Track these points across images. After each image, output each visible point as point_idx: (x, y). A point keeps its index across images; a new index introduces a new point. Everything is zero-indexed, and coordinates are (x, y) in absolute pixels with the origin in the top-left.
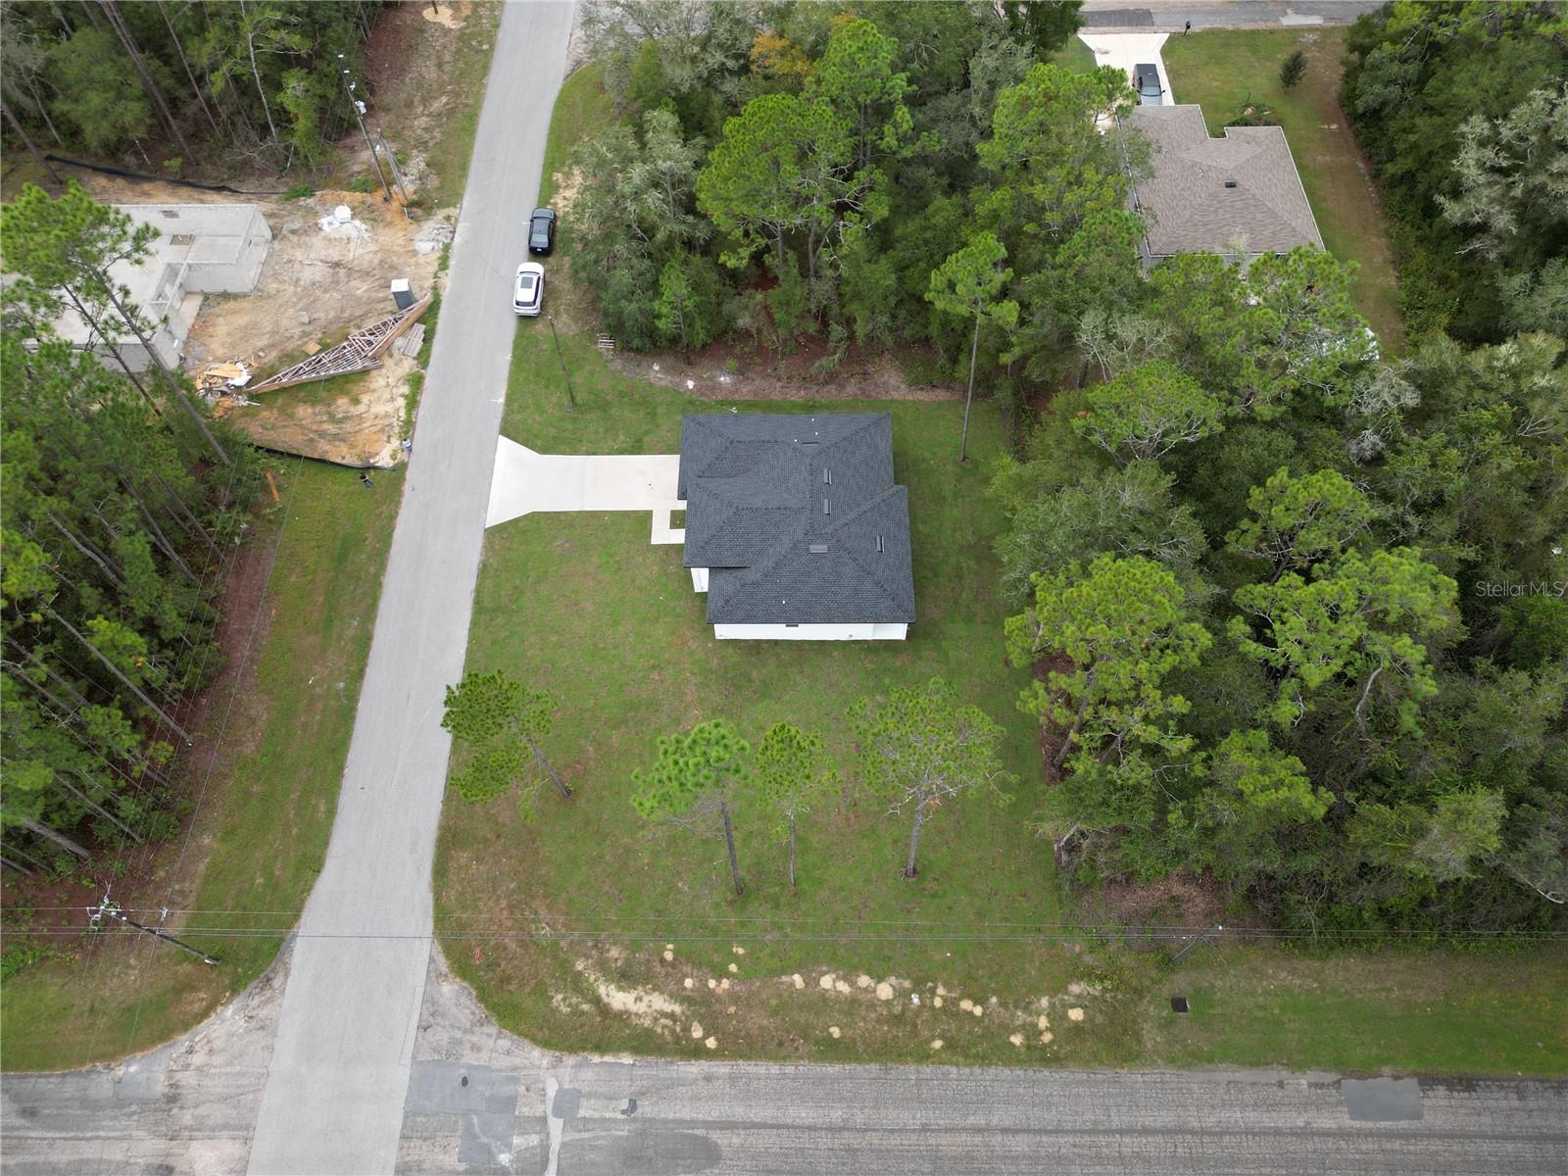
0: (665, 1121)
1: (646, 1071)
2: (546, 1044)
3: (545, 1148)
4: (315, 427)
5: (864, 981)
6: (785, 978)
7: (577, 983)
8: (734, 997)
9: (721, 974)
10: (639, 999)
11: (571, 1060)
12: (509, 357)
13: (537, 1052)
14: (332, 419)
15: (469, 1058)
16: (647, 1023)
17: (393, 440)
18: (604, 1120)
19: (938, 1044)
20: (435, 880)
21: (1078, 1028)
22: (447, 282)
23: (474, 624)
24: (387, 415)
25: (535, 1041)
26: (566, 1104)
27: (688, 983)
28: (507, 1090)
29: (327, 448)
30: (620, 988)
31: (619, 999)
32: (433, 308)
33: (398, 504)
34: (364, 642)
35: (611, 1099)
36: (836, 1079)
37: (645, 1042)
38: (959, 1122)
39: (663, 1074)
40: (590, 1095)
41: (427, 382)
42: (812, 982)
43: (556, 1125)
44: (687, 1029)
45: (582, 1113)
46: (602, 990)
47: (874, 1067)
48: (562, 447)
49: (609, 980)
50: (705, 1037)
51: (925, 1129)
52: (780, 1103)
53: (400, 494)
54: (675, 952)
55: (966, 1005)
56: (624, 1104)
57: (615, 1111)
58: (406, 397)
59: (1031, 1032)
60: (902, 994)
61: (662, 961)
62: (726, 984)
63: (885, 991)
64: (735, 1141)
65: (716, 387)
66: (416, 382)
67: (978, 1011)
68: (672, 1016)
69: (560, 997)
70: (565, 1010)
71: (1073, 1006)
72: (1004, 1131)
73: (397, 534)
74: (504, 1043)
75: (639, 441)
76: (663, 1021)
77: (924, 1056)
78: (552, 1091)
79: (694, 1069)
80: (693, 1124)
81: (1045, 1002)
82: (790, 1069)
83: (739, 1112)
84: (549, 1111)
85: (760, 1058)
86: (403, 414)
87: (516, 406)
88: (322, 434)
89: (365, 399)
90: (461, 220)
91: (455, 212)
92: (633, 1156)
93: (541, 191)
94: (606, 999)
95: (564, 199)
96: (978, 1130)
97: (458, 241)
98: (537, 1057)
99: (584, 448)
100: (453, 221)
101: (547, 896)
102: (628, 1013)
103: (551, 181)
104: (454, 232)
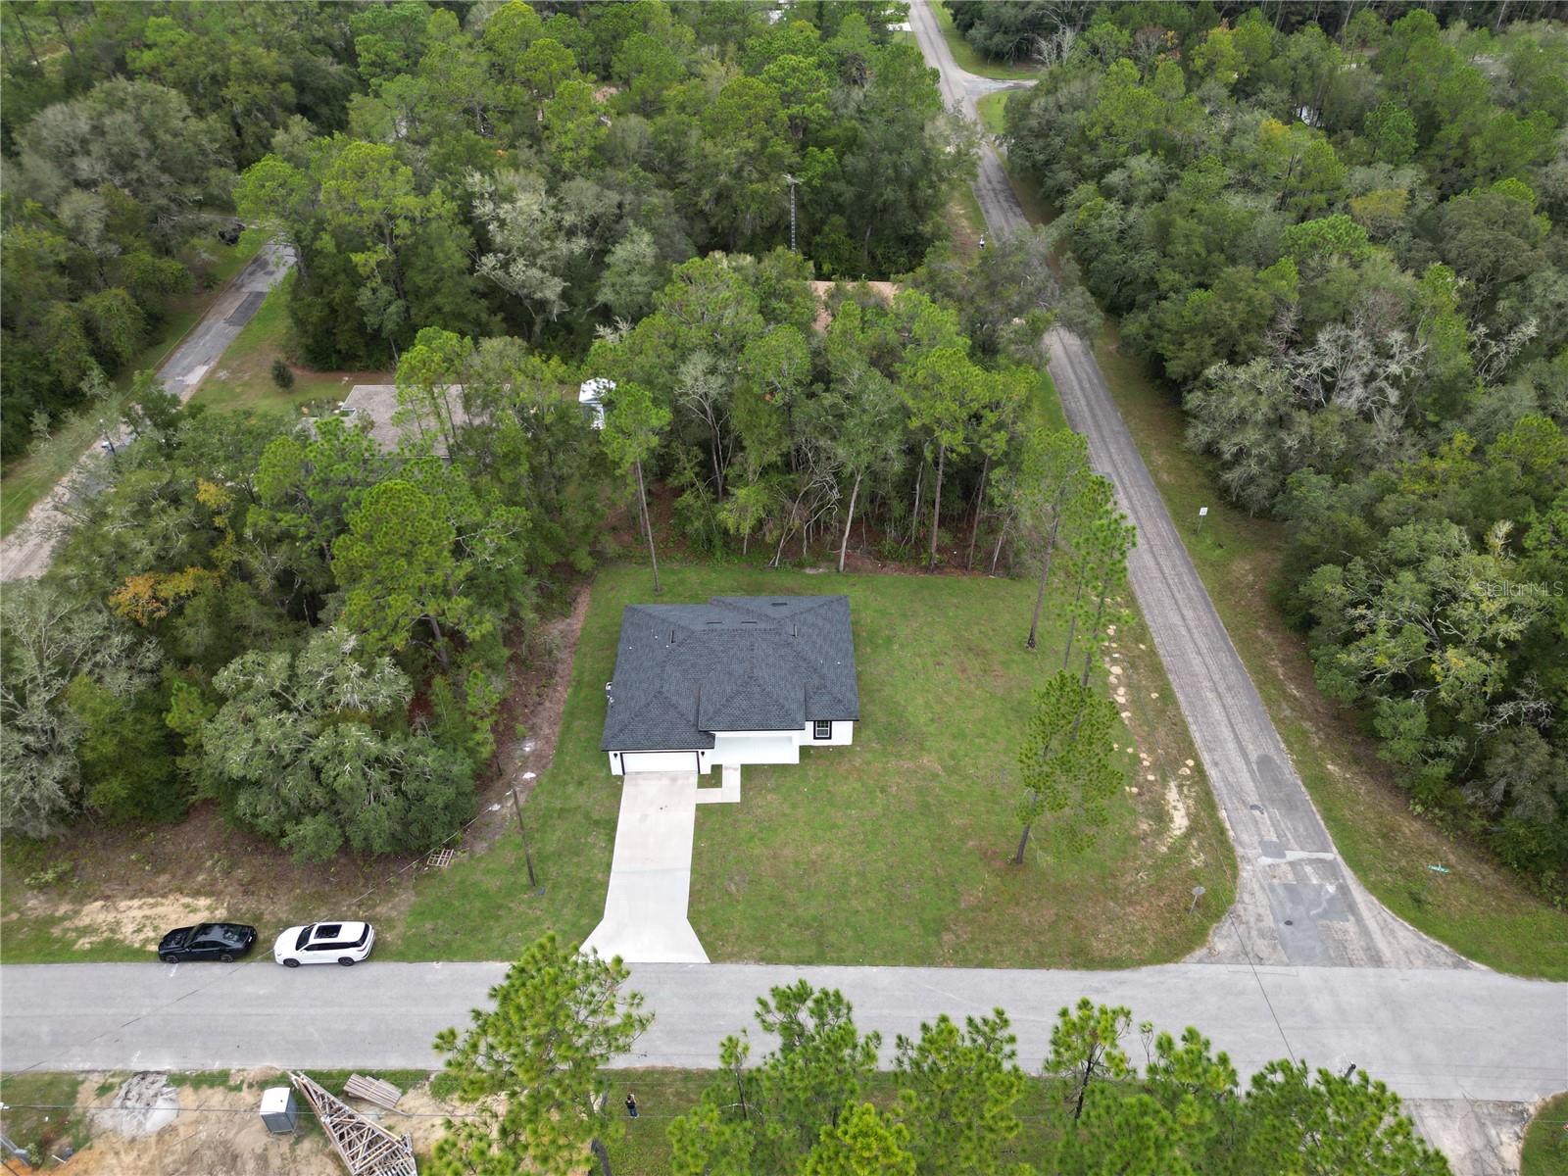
0: (1257, 788)
1: (1227, 801)
2: (1234, 868)
3: (1311, 862)
5: (1113, 680)
6: (1127, 722)
7: (1179, 849)
8: (1151, 751)
9: (1138, 759)
10: (1175, 808)
11: (1240, 851)
13: (1244, 874)
15: (1269, 922)
16: (1191, 802)
18: (1273, 825)
19: (1142, 646)
23: (840, 962)
25: (1235, 876)
26: (1270, 849)
27: (1151, 778)
28: (1281, 891)
30: (1171, 820)
31: (1180, 822)
32: (319, 1075)
35: (1256, 822)
36: (1187, 696)
37: (1206, 803)
38: (1187, 637)
39: (1225, 791)
40: (1259, 835)
42: (1124, 708)
43: (1293, 855)
44: (1186, 778)
45: (1275, 839)
46: (1178, 833)
47: (1170, 677)
48: (595, 897)
49: (1168, 829)
50: (1188, 767)
51: (1199, 653)
52: (1215, 724)
54: (1131, 786)
55: (1111, 632)
56: (1256, 813)
57: (1264, 818)
60: (1114, 662)
61: (1139, 794)
62: (1143, 755)
63: (1117, 670)
64: (1251, 747)
65: (538, 756)
67: (1113, 627)
68: (1180, 787)
69: (1194, 861)
70: (1202, 857)
72: (1184, 619)
74: (1246, 898)
75: (597, 823)
76: (1186, 791)
77: (1152, 652)
78: (1266, 861)
79: (1213, 774)
80: (1251, 771)
82: (1190, 719)
83: (1231, 745)
84: (1283, 861)
85: (1189, 736)
90: (119, 1067)
91: (96, 1081)
92: (1289, 805)
93: (109, 960)
94: (1184, 830)
95: (139, 931)
96: (1189, 630)
97: (169, 1064)
98: (1246, 873)
99: (600, 876)
100: (116, 1080)
101: (1114, 876)
102: (1188, 815)
103: (91, 950)
104: (144, 1075)
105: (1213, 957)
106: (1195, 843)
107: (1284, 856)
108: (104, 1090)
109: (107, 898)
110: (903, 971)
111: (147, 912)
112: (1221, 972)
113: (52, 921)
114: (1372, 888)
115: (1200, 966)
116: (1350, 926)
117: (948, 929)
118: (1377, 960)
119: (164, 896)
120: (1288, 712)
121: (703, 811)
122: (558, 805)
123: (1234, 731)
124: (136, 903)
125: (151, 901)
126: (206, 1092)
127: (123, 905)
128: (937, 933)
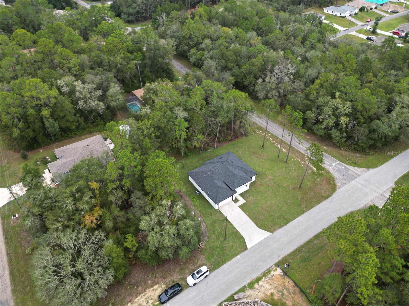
2: (328, 171)
3: (337, 164)
5: (280, 148)
7: (318, 172)
9: (298, 160)
10: (311, 166)
11: (327, 168)
15: (341, 177)
17: (272, 275)
18: (327, 161)
19: (279, 140)
20: (331, 195)
21: (262, 131)
23: (292, 220)
24: (268, 282)
27: (303, 162)
28: (338, 171)
33: (285, 257)
41: (249, 281)
42: (286, 152)
48: (238, 235)
53: (283, 259)
54: (301, 165)
55: (271, 139)
58: (258, 283)
59: (267, 134)
60: (277, 145)
61: (304, 166)
65: (197, 214)
66: (251, 285)
72: (280, 132)
74: (335, 175)
75: (223, 221)
77: (282, 140)
78: (331, 168)
81: (263, 134)
82: (298, 149)
85: (301, 152)
86: (263, 280)
87: (237, 252)
98: (331, 171)
99: (235, 230)
105: (340, 187)
106: (319, 170)
107: (333, 166)
112: (343, 189)
114: (348, 164)
115: (340, 190)
116: (351, 172)
118: (359, 175)
119: (145, 291)
121: (240, 207)
122: (212, 221)
127: (136, 300)
128: (300, 206)
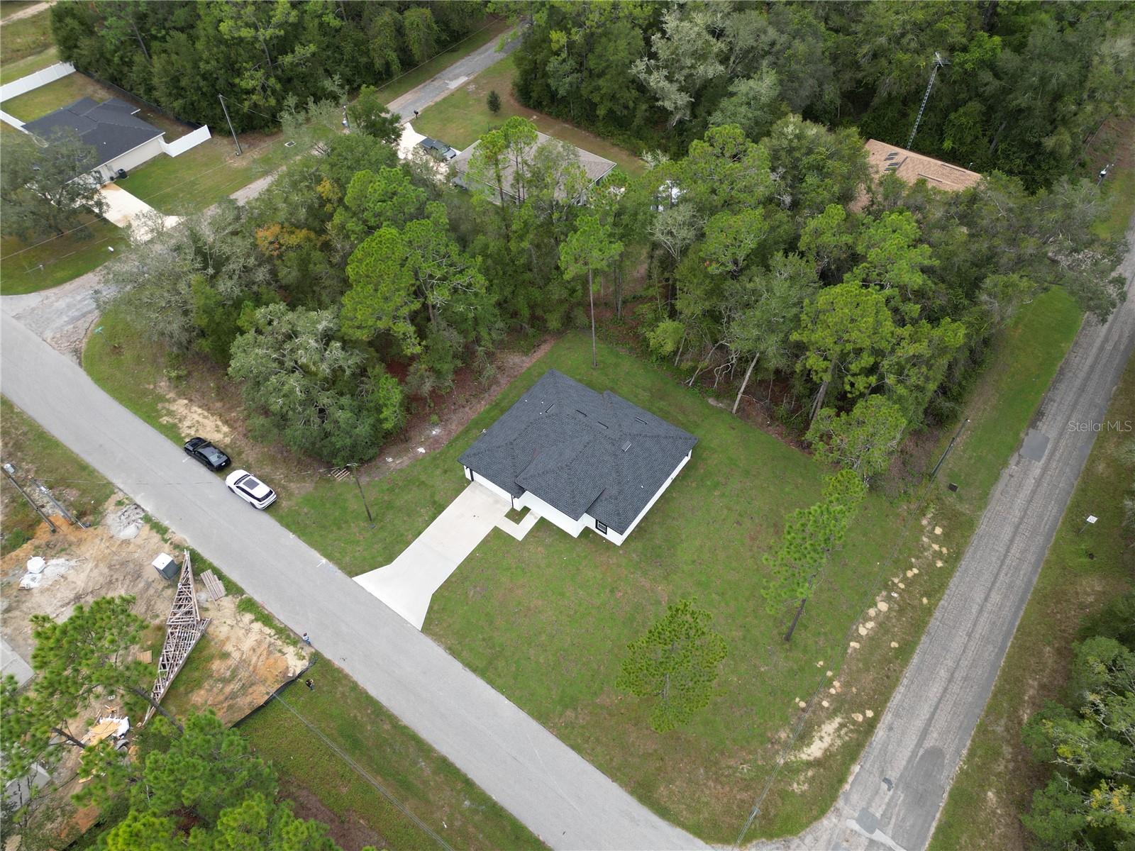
0: (906, 768)
1: (869, 761)
2: (823, 812)
4: (221, 698)
5: (872, 612)
6: (849, 651)
7: (792, 770)
8: (847, 685)
9: (829, 683)
10: (821, 738)
11: (840, 803)
12: (291, 536)
13: (825, 822)
14: (226, 681)
16: (839, 742)
17: (285, 650)
18: (888, 804)
20: (668, 820)
21: (945, 534)
22: (179, 535)
23: (491, 682)
24: (259, 643)
25: (817, 818)
26: (868, 822)
27: (825, 704)
29: (249, 699)
30: (809, 745)
31: (815, 750)
32: (195, 557)
33: (346, 676)
34: (445, 767)
35: (877, 792)
36: (923, 661)
37: (851, 751)
38: (973, 616)
39: (876, 752)
40: (869, 804)
41: (257, 598)
42: (858, 638)
43: (878, 836)
44: (854, 723)
45: (878, 815)
46: (804, 757)
47: (924, 638)
48: (397, 548)
49: (799, 749)
50: (864, 715)
51: (969, 635)
52: (923, 698)
53: (339, 671)
54: (802, 699)
55: (910, 574)
56: (884, 786)
57: (886, 794)
58: (256, 620)
59: (938, 555)
60: (889, 599)
61: (803, 710)
62: (836, 684)
63: (883, 606)
64: (935, 735)
65: (437, 440)
66: (249, 605)
67: (915, 571)
68: (842, 726)
69: (795, 785)
70: (806, 787)
71: (934, 529)
72: (986, 599)
73: (373, 692)
75: (435, 502)
76: (843, 732)
77: (929, 611)
78: (855, 826)
79: (880, 733)
80: (914, 753)
81: (925, 539)
82: (905, 681)
83: (919, 723)
84: (868, 835)
85: (890, 693)
86: (267, 630)
87: (337, 555)
88: (233, 696)
89: (229, 648)
90: (132, 496)
91: (119, 496)
92: (919, 799)
93: (167, 436)
94: (811, 758)
95: (189, 427)
96: (981, 611)
97: (149, 508)
98: (828, 822)
99: (410, 536)
100: (127, 502)
101: (722, 753)
102: (826, 750)
103: (164, 426)
104: (138, 507)
106: (810, 773)
107: (872, 832)
108: (120, 503)
109: (191, 400)
110: (522, 715)
111: (200, 419)
113: (161, 399)
117: (575, 709)
119: (213, 415)
120: (999, 729)
121: (497, 533)
122: (423, 478)
123: (933, 714)
124: (200, 411)
125: (206, 414)
126: (154, 533)
127: (195, 408)
128: (566, 707)
